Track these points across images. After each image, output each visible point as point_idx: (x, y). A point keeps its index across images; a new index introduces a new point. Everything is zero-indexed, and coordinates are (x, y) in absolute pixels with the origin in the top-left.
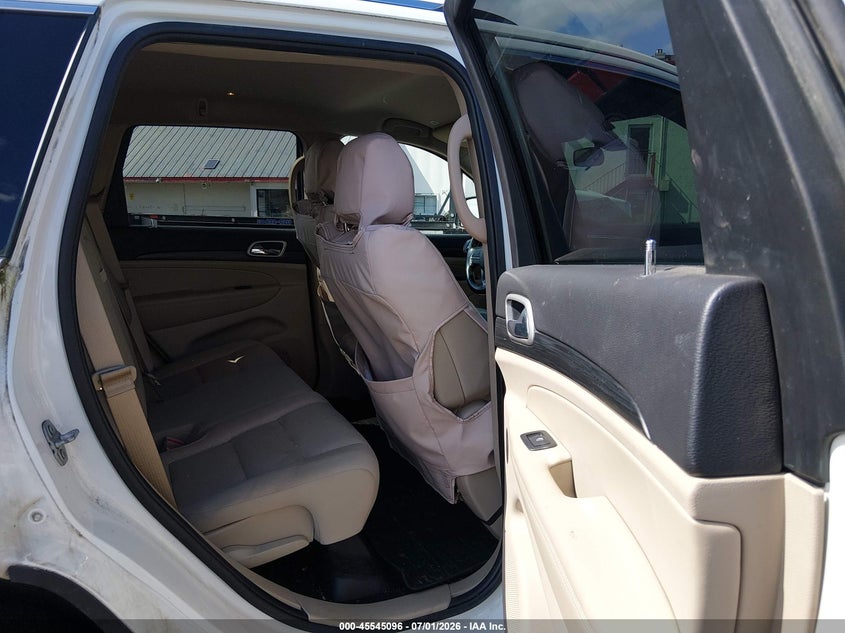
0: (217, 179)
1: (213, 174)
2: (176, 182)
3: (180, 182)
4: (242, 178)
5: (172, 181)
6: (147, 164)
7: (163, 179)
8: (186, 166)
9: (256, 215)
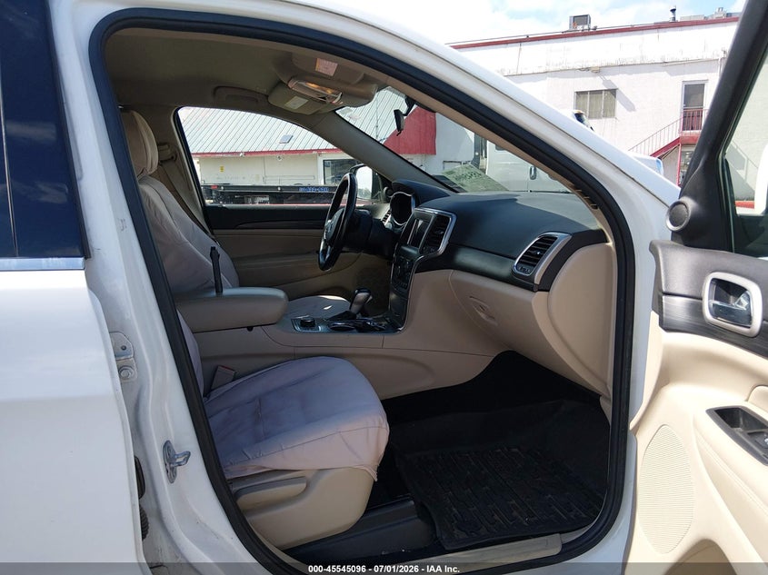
0: (289, 151)
1: (287, 148)
2: (256, 155)
3: (260, 155)
4: (311, 151)
5: (253, 155)
6: (234, 141)
7: (246, 153)
8: (265, 141)
9: (322, 184)
